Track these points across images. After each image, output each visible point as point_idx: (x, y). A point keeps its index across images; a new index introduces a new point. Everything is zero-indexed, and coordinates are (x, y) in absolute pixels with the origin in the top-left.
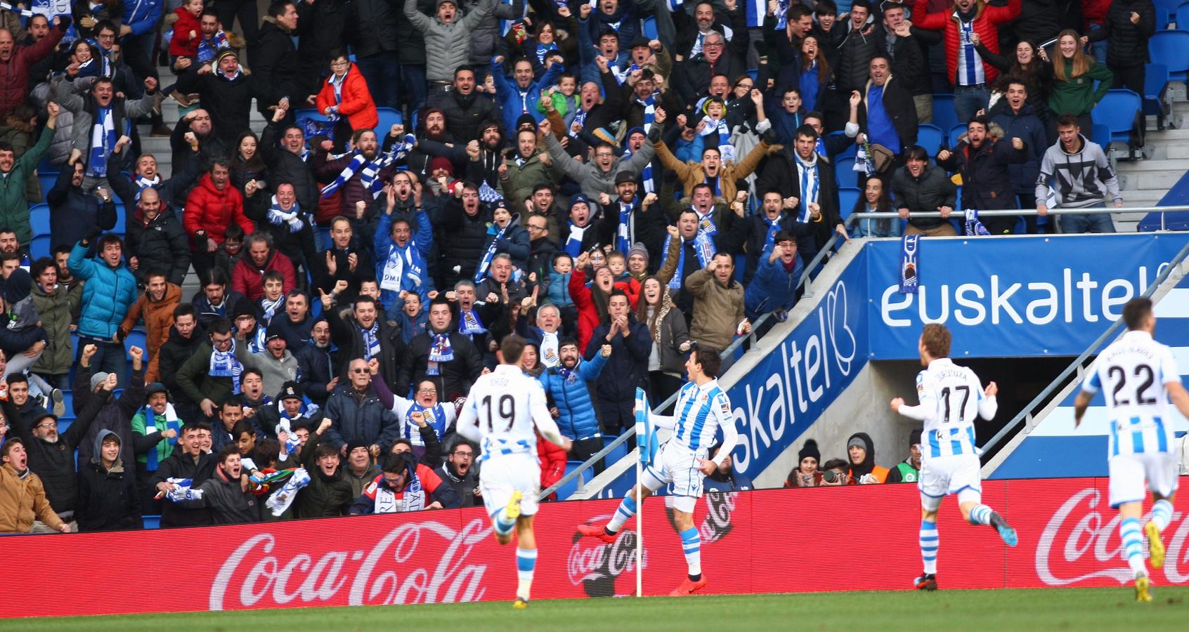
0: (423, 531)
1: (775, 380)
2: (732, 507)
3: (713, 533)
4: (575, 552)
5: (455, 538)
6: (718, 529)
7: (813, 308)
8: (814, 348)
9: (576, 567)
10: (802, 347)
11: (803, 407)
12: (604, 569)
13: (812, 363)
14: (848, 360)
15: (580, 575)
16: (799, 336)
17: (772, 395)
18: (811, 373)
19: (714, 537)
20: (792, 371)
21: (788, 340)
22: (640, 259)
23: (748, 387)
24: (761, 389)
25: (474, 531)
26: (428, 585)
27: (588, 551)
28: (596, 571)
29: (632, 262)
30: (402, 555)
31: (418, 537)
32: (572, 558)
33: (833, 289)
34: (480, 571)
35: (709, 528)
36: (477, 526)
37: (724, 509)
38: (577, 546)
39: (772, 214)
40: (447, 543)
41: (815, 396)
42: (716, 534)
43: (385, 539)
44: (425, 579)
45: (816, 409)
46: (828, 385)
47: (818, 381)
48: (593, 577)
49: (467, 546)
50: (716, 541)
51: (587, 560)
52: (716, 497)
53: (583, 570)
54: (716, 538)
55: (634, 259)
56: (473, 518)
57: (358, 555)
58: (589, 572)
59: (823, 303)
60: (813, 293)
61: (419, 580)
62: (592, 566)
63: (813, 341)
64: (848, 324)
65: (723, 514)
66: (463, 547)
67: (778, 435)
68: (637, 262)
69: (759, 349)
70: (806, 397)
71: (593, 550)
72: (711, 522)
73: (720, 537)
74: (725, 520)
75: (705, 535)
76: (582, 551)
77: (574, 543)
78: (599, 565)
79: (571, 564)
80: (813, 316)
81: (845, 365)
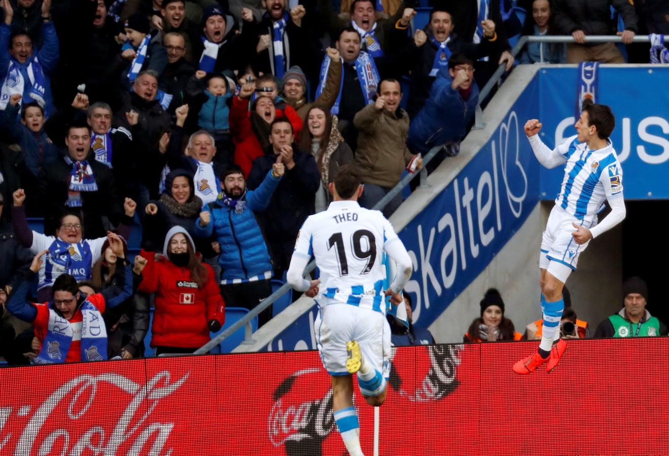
0: (100, 383)
1: (446, 221)
2: (457, 361)
3: (435, 390)
4: (277, 409)
5: (138, 391)
6: (442, 386)
7: (485, 141)
8: (486, 186)
9: (277, 427)
10: (474, 185)
11: (475, 251)
12: (310, 429)
13: (484, 202)
14: (520, 200)
15: (282, 435)
16: (471, 172)
17: (443, 238)
18: (483, 214)
19: (436, 394)
20: (464, 210)
21: (460, 177)
22: (297, 84)
23: (420, 228)
24: (433, 231)
25: (160, 384)
26: (105, 445)
27: (291, 409)
28: (301, 431)
29: (287, 88)
30: (74, 412)
31: (94, 391)
32: (274, 416)
33: (505, 120)
34: (166, 429)
35: (431, 384)
36: (164, 379)
37: (449, 364)
38: (279, 403)
39: (441, 35)
40: (128, 398)
41: (487, 238)
42: (440, 392)
43: (56, 393)
44: (103, 438)
45: (488, 253)
46: (500, 227)
47: (490, 222)
48: (298, 437)
49: (153, 401)
50: (440, 399)
51: (291, 419)
52: (440, 350)
53: (285, 429)
54: (440, 395)
55: (290, 84)
56: (160, 370)
57: (24, 411)
58: (292, 432)
59: (495, 136)
60: (484, 125)
61: (95, 440)
62: (295, 425)
63: (485, 178)
64: (520, 160)
65: (447, 369)
66: (146, 403)
67: (449, 281)
68: (293, 87)
69: (430, 186)
70: (478, 240)
71: (297, 408)
72: (434, 378)
73: (444, 395)
74: (449, 376)
75: (427, 393)
76: (285, 408)
77: (276, 399)
78: (304, 424)
79: (272, 423)
80: (485, 151)
81: (516, 205)
